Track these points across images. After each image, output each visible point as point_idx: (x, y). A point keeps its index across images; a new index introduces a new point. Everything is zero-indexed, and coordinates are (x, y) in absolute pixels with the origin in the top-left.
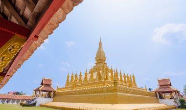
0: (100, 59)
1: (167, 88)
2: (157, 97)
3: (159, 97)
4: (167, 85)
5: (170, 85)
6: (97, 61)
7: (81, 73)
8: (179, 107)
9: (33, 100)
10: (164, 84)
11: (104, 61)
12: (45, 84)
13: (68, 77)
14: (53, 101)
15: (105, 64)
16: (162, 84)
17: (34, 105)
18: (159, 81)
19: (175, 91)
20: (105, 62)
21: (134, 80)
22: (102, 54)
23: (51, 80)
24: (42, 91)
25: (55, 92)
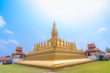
0: (54, 34)
1: (92, 49)
2: (86, 54)
3: (87, 55)
4: (93, 47)
5: (95, 47)
6: (52, 35)
7: (42, 43)
8: (99, 60)
9: (10, 60)
10: (91, 47)
12: (18, 50)
13: (35, 45)
14: (24, 60)
15: (57, 36)
16: (90, 47)
17: (11, 63)
18: (88, 45)
19: (97, 51)
20: (57, 35)
21: (75, 46)
22: (55, 31)
23: (22, 48)
24: (16, 54)
25: (24, 55)
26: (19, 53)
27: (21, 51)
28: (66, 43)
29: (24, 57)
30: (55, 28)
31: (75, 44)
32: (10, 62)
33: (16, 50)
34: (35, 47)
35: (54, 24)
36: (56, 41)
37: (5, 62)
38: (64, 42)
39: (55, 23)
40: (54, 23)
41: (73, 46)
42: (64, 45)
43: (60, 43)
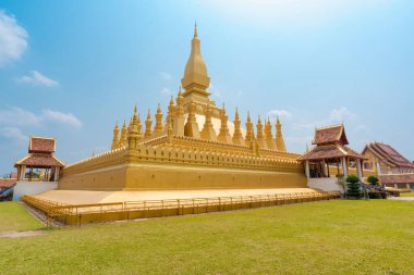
0: (194, 85)
1: (329, 149)
2: (304, 172)
3: (308, 173)
6: (186, 88)
9: (7, 188)
10: (326, 140)
11: (205, 87)
12: (36, 152)
13: (116, 132)
14: (59, 188)
15: (206, 95)
16: (321, 139)
17: (9, 197)
18: (317, 132)
19: (346, 158)
20: (207, 91)
21: (279, 134)
22: (197, 70)
23: (53, 142)
24: (28, 166)
25: (61, 168)
26: (38, 161)
27: (48, 154)
28: (237, 123)
29: (61, 176)
30: (197, 58)
31: (279, 126)
32: (5, 194)
35: (195, 43)
36: (190, 115)
38: (224, 119)
39: (199, 38)
40: (195, 35)
41: (269, 135)
42: (224, 130)
43: (208, 125)
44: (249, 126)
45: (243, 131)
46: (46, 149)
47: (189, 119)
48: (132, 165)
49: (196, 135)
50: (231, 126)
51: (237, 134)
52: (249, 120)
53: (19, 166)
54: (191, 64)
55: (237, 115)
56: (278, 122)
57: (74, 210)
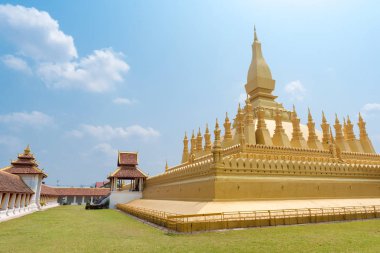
7: (207, 131)
9: (105, 197)
11: (270, 90)
12: (123, 165)
13: (186, 142)
14: (143, 198)
15: (272, 98)
17: (106, 206)
20: (273, 94)
21: (364, 134)
22: (260, 74)
23: (135, 156)
24: (119, 178)
25: (144, 179)
26: (126, 173)
27: (132, 166)
28: (311, 126)
29: (144, 186)
30: (259, 62)
31: (362, 125)
32: (104, 202)
33: (119, 165)
34: (185, 150)
35: (256, 47)
36: (259, 122)
37: (92, 204)
38: (296, 123)
39: (259, 41)
40: (256, 39)
41: (351, 136)
42: (297, 134)
43: (279, 130)
44: (325, 127)
45: (319, 134)
46: (131, 162)
47: (259, 126)
48: (218, 177)
49: (268, 142)
50: (304, 129)
51: (312, 137)
52: (324, 121)
53: (111, 179)
54: (253, 69)
55: (310, 116)
56: (361, 119)
57: (185, 219)
